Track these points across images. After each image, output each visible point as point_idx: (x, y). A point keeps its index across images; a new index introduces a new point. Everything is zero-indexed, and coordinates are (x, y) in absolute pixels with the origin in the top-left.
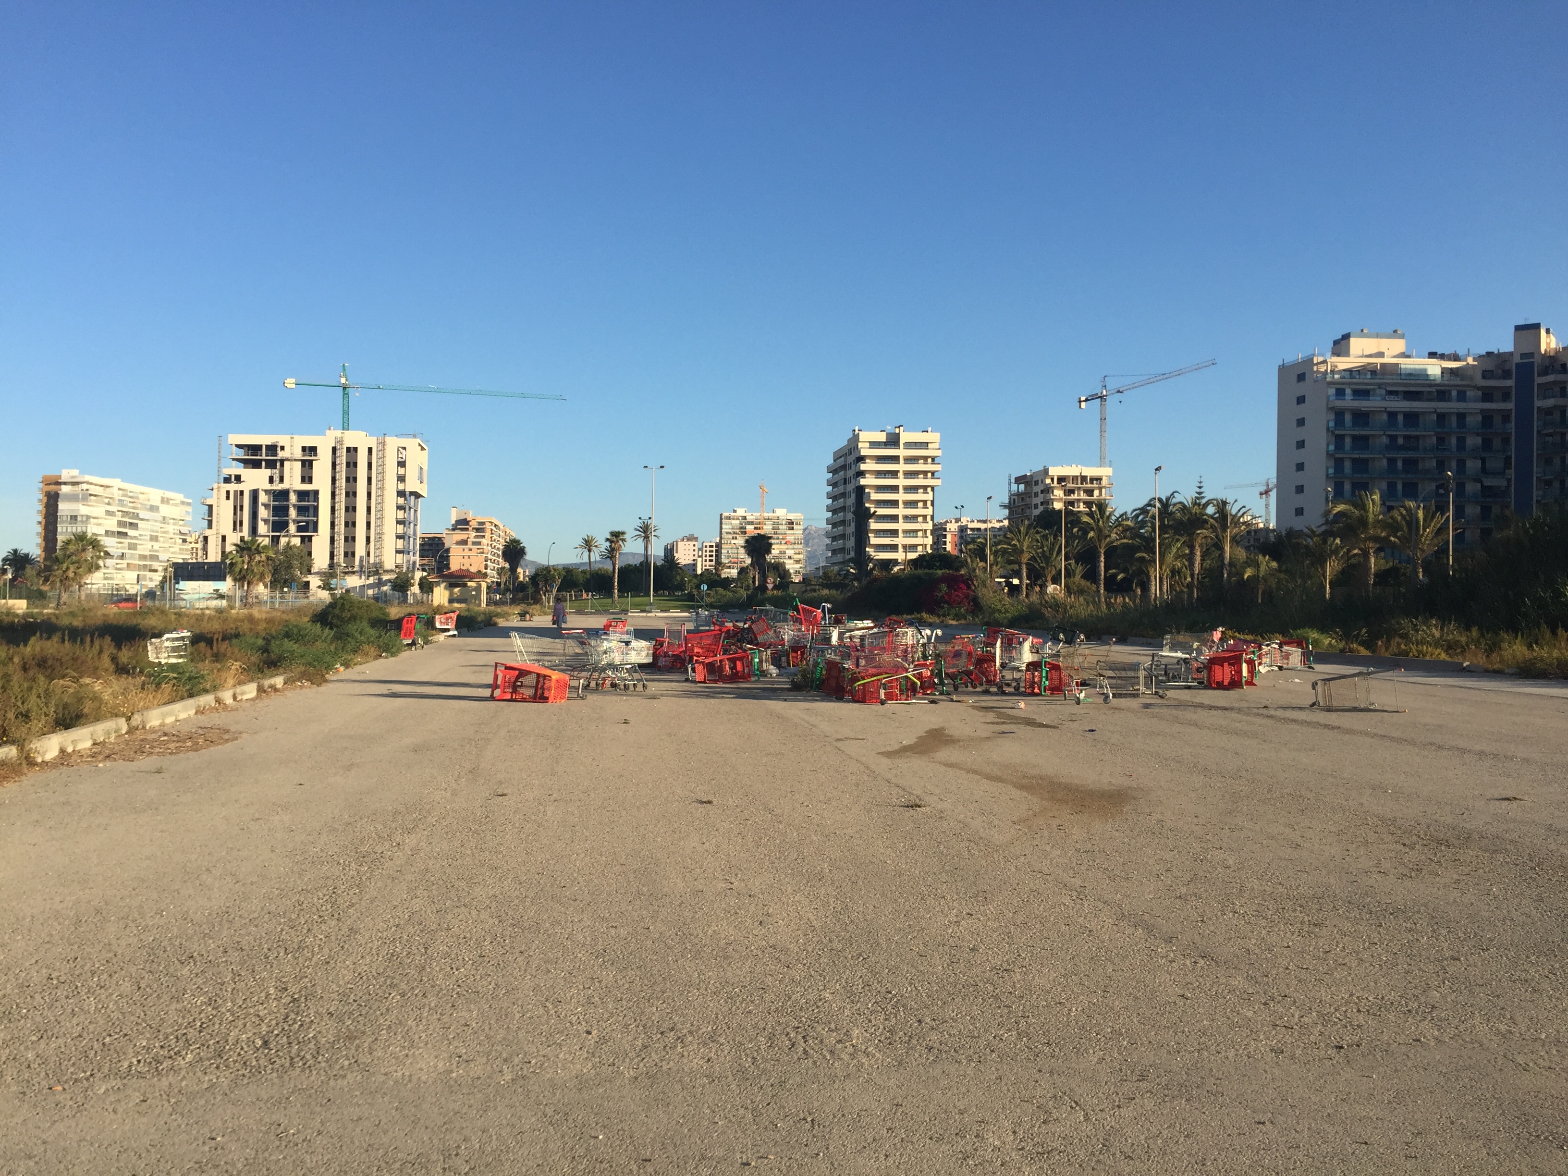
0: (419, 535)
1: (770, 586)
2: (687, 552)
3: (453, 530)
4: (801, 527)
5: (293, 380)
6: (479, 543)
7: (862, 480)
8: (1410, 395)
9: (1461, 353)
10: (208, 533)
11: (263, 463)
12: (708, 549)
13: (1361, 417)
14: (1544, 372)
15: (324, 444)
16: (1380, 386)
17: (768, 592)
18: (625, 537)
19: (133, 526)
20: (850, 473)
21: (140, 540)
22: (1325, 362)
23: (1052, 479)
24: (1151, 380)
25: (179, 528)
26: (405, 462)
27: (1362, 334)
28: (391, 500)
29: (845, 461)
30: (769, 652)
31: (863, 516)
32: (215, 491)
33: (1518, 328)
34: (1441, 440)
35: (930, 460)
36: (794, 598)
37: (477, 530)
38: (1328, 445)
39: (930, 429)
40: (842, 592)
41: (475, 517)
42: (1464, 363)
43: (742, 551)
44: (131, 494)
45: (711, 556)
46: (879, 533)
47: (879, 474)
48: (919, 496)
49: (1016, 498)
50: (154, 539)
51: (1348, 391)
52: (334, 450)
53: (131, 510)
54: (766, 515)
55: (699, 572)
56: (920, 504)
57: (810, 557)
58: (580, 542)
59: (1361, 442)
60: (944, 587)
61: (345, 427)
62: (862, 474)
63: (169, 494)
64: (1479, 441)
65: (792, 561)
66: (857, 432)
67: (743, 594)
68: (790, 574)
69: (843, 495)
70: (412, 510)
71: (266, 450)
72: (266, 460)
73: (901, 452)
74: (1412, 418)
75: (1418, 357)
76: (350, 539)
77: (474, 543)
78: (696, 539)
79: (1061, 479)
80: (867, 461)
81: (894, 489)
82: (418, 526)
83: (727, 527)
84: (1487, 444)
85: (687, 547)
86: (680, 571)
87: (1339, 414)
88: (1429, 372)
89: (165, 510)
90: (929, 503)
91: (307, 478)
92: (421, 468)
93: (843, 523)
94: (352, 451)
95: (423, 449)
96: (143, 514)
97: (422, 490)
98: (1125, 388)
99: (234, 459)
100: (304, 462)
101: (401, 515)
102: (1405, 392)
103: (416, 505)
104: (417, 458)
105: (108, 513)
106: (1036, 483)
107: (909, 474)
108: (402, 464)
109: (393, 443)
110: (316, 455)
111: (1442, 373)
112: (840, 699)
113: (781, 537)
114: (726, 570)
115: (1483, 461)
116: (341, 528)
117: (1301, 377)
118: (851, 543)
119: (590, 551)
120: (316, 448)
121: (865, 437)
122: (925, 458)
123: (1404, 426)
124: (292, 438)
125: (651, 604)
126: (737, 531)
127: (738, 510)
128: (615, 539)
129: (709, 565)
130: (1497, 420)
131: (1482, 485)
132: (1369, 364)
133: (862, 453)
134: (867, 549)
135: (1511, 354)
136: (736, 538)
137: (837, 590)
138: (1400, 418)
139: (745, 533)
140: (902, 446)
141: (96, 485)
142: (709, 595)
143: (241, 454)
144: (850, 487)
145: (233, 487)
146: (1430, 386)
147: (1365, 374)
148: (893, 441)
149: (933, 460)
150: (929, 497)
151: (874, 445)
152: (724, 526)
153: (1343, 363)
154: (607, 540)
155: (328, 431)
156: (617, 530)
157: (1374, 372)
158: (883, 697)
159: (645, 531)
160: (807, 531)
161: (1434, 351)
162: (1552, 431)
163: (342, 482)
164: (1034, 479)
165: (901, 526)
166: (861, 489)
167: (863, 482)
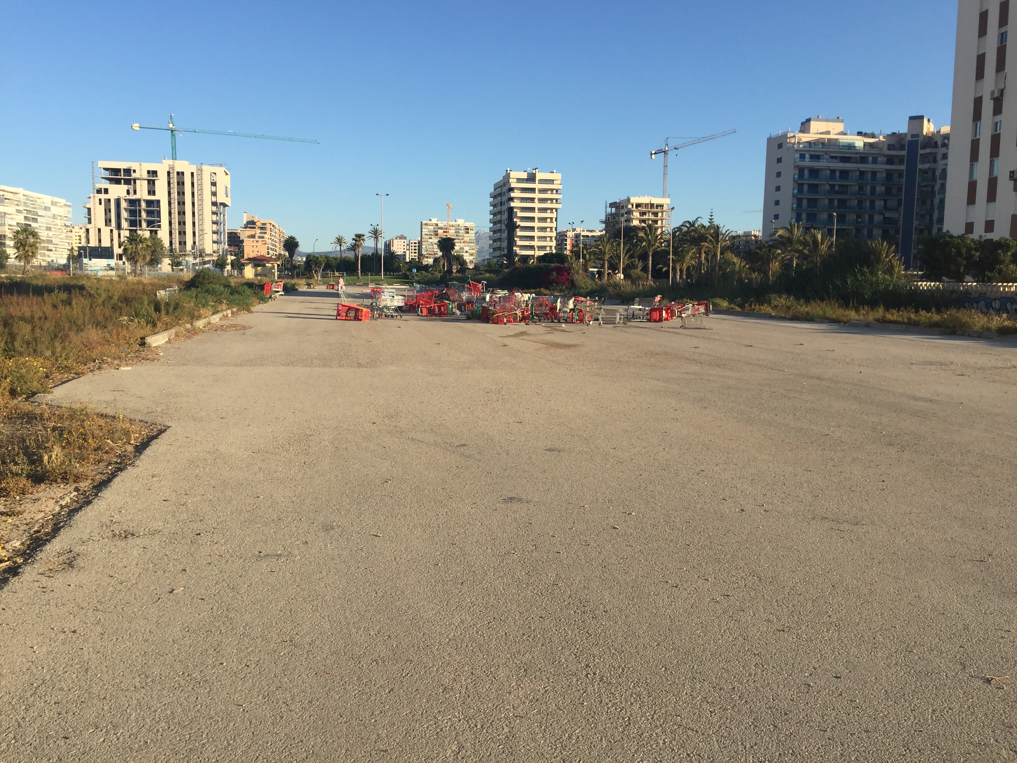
0: (226, 231)
1: (454, 271)
2: (399, 247)
3: (245, 228)
4: (474, 232)
5: (138, 125)
6: (263, 237)
7: (512, 203)
8: (845, 159)
9: (876, 133)
10: (89, 226)
11: (122, 181)
12: (413, 245)
13: (814, 172)
14: (924, 147)
15: (162, 170)
16: (826, 153)
17: (453, 274)
18: (365, 237)
19: (35, 220)
20: (505, 198)
21: (40, 229)
22: (794, 137)
23: (633, 205)
24: (696, 142)
25: (64, 222)
26: (216, 182)
27: (818, 119)
28: (208, 208)
29: (502, 190)
30: (456, 303)
31: (512, 227)
32: (92, 199)
33: (911, 118)
34: (861, 188)
35: (555, 191)
36: (468, 278)
37: (261, 228)
38: (794, 189)
39: (555, 171)
40: (497, 276)
41: (259, 219)
42: (878, 140)
43: (436, 246)
44: (32, 199)
45: (415, 250)
46: (523, 238)
47: (523, 200)
48: (548, 215)
49: (610, 216)
50: (49, 229)
51: (807, 156)
52: (169, 173)
53: (32, 210)
54: (451, 223)
55: (408, 260)
56: (549, 220)
57: (479, 252)
58: (334, 240)
59: (813, 188)
60: (555, 274)
61: (174, 158)
62: (512, 199)
63: (56, 199)
64: (883, 189)
65: (468, 254)
66: (509, 171)
67: (438, 275)
68: (467, 263)
69: (500, 213)
70: (222, 215)
71: (124, 172)
72: (124, 179)
73: (537, 186)
74: (844, 174)
75: (852, 135)
76: (182, 233)
77: (260, 237)
78: (405, 238)
79: (638, 205)
80: (515, 191)
81: (532, 209)
82: (226, 225)
83: (425, 230)
84: (888, 192)
85: (399, 243)
86: (397, 260)
87: (801, 170)
88: (856, 145)
89: (55, 210)
90: (554, 219)
91: (152, 192)
92: (226, 187)
93: (500, 231)
94: (181, 174)
95: (227, 174)
96: (40, 212)
97: (228, 201)
98: (679, 146)
99: (103, 178)
100: (149, 181)
101: (215, 218)
102: (841, 157)
103: (224, 211)
104: (223, 181)
105: (18, 211)
106: (623, 207)
107: (542, 200)
108: (214, 184)
109: (207, 170)
110: (157, 176)
111: (864, 145)
112: (488, 322)
113: (461, 238)
114: (426, 259)
115: (885, 201)
116: (176, 225)
117: (780, 146)
118: (505, 244)
119: (340, 245)
120: (156, 171)
121: (514, 175)
122: (552, 190)
123: (840, 177)
124: (141, 164)
125: (382, 280)
126: (432, 233)
127: (432, 219)
128: (358, 239)
129: (415, 256)
130: (895, 176)
131: (884, 218)
132: (821, 138)
133: (512, 186)
134: (514, 248)
135: (906, 134)
136: (431, 238)
137: (494, 274)
138: (838, 173)
139: (437, 235)
140: (537, 182)
141: (8, 192)
142: (417, 275)
143: (107, 174)
144: (504, 208)
145: (103, 196)
146: (857, 153)
147: (818, 145)
148: (531, 178)
149: (557, 191)
150: (554, 215)
151: (519, 180)
152: (423, 230)
153: (805, 138)
154: (353, 239)
155: (163, 161)
156: (359, 233)
157: (823, 144)
158: (505, 321)
159: (376, 233)
160: (478, 234)
161: (861, 131)
162: (926, 184)
163: (175, 195)
164: (622, 205)
165: (536, 234)
166: (511, 210)
167: (512, 204)
